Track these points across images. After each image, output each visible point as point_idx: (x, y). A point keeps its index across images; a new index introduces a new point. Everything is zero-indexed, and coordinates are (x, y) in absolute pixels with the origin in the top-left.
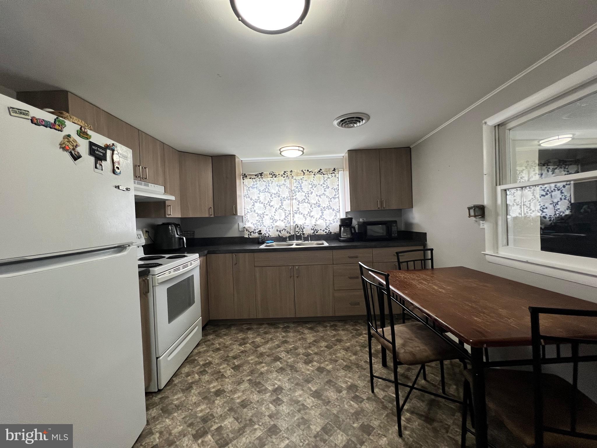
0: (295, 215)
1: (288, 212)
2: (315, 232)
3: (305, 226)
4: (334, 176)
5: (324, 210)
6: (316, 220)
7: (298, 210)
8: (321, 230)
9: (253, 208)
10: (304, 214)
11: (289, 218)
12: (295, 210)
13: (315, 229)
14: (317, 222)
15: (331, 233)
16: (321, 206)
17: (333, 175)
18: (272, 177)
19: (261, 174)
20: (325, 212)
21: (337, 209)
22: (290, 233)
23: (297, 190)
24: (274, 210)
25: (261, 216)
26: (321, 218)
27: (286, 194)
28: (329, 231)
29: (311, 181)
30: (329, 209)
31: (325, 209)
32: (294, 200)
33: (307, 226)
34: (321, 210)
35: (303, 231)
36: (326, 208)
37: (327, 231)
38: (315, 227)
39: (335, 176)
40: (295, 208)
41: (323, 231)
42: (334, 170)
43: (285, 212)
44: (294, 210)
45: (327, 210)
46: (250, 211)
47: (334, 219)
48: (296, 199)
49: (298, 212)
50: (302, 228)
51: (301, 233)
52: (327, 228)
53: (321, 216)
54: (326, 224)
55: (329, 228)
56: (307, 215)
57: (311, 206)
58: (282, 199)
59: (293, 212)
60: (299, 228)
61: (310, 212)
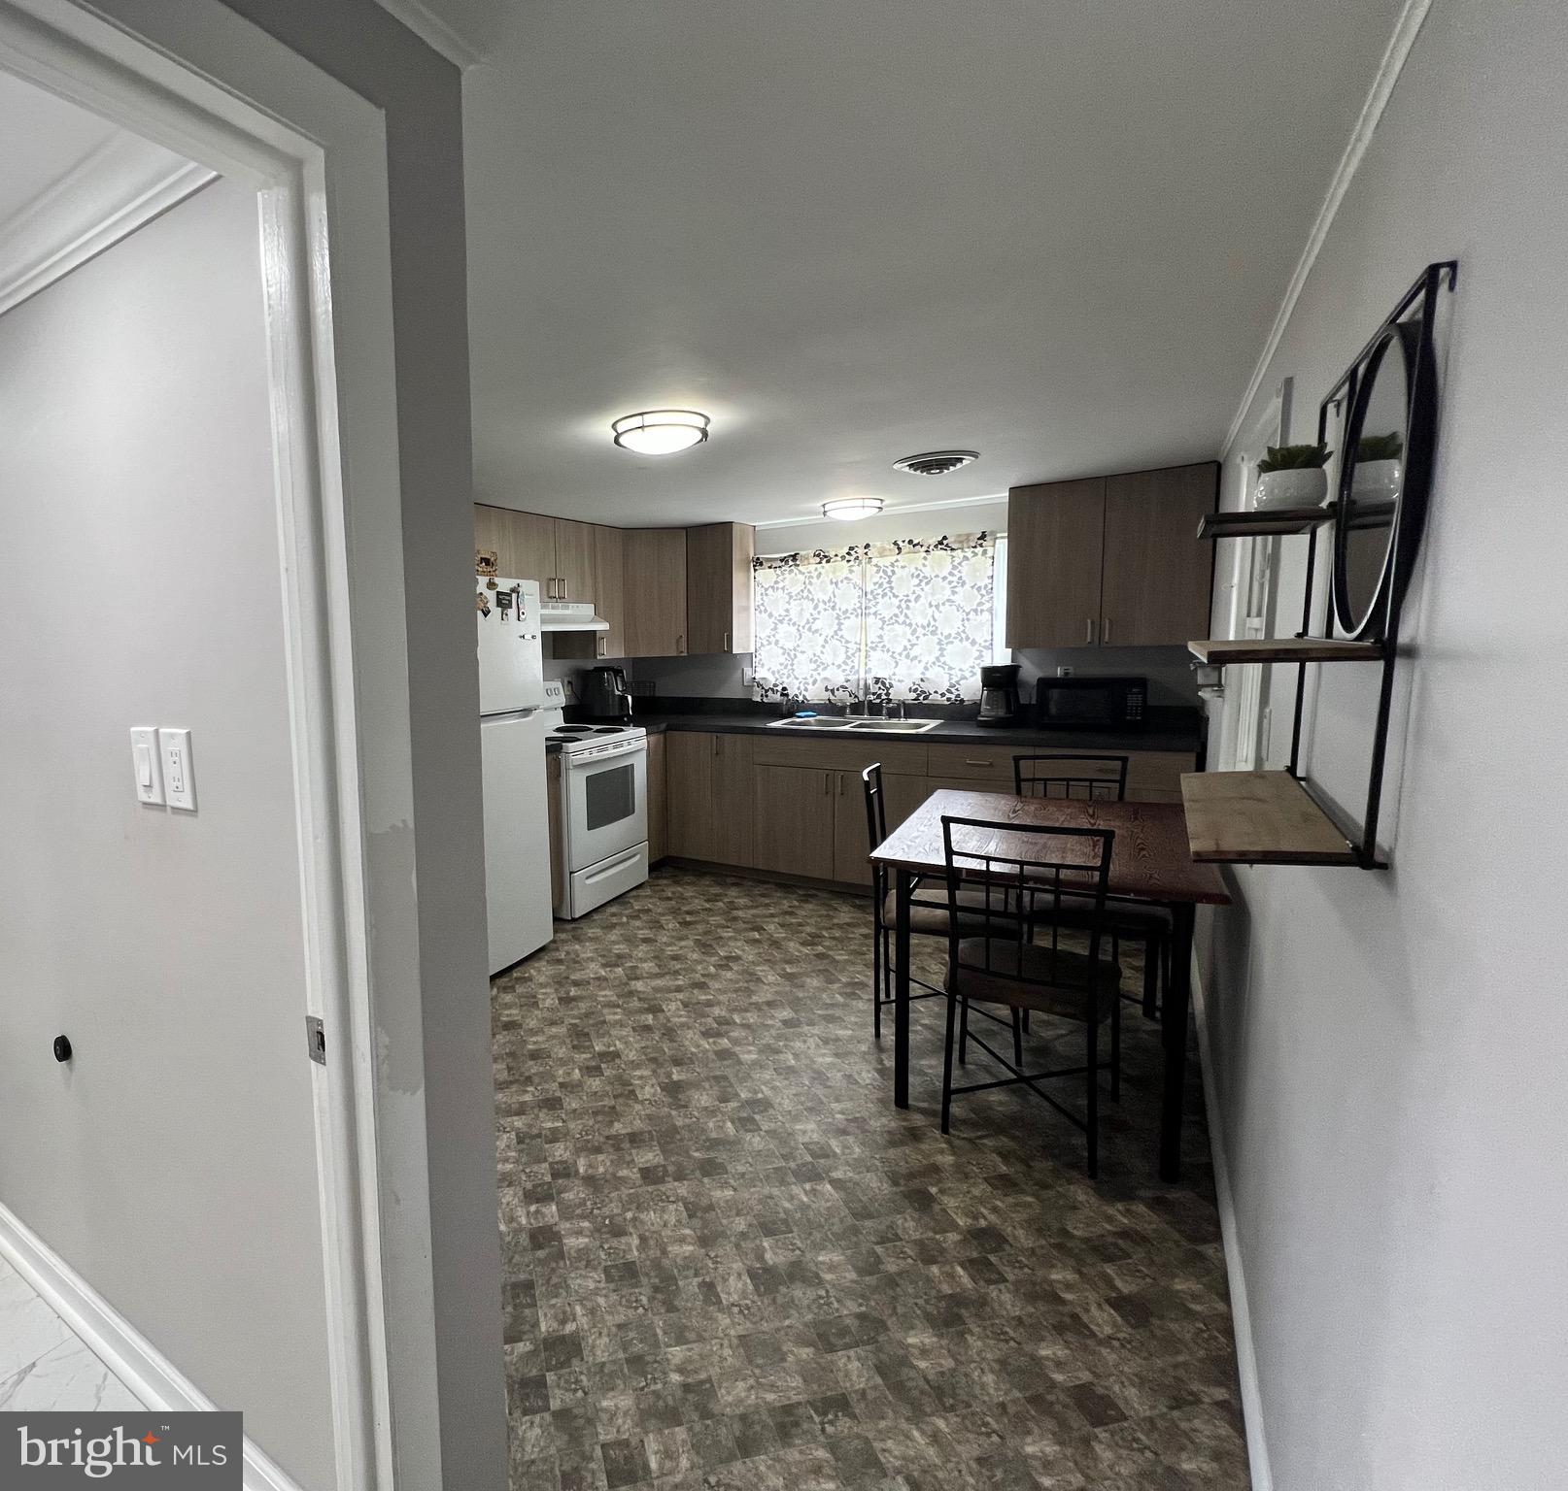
0: (872, 653)
1: (855, 647)
2: (921, 698)
3: (893, 682)
4: (980, 553)
5: (947, 644)
6: (926, 668)
7: (879, 643)
8: (936, 692)
9: (774, 636)
10: (893, 653)
11: (856, 660)
12: (872, 642)
13: (920, 689)
14: (927, 672)
15: (962, 701)
16: (939, 632)
17: (979, 550)
18: (820, 563)
19: (794, 557)
20: (949, 648)
21: (986, 641)
22: (856, 697)
23: (880, 591)
24: (821, 641)
25: (791, 655)
26: (937, 664)
27: (849, 599)
28: (958, 696)
29: (917, 569)
30: (961, 640)
32: (872, 617)
33: (899, 681)
34: (940, 643)
35: (888, 694)
36: (954, 638)
37: (953, 697)
38: (921, 684)
39: (985, 552)
40: (873, 637)
41: (943, 695)
42: (983, 537)
43: (848, 645)
44: (869, 642)
45: (957, 642)
46: (765, 643)
47: (973, 667)
48: (875, 614)
49: (880, 645)
50: (888, 685)
51: (884, 697)
52: (953, 690)
53: (938, 659)
54: (950, 679)
55: (957, 689)
56: (900, 654)
57: (914, 632)
58: (840, 613)
59: (866, 645)
60: (880, 685)
61: (909, 647)
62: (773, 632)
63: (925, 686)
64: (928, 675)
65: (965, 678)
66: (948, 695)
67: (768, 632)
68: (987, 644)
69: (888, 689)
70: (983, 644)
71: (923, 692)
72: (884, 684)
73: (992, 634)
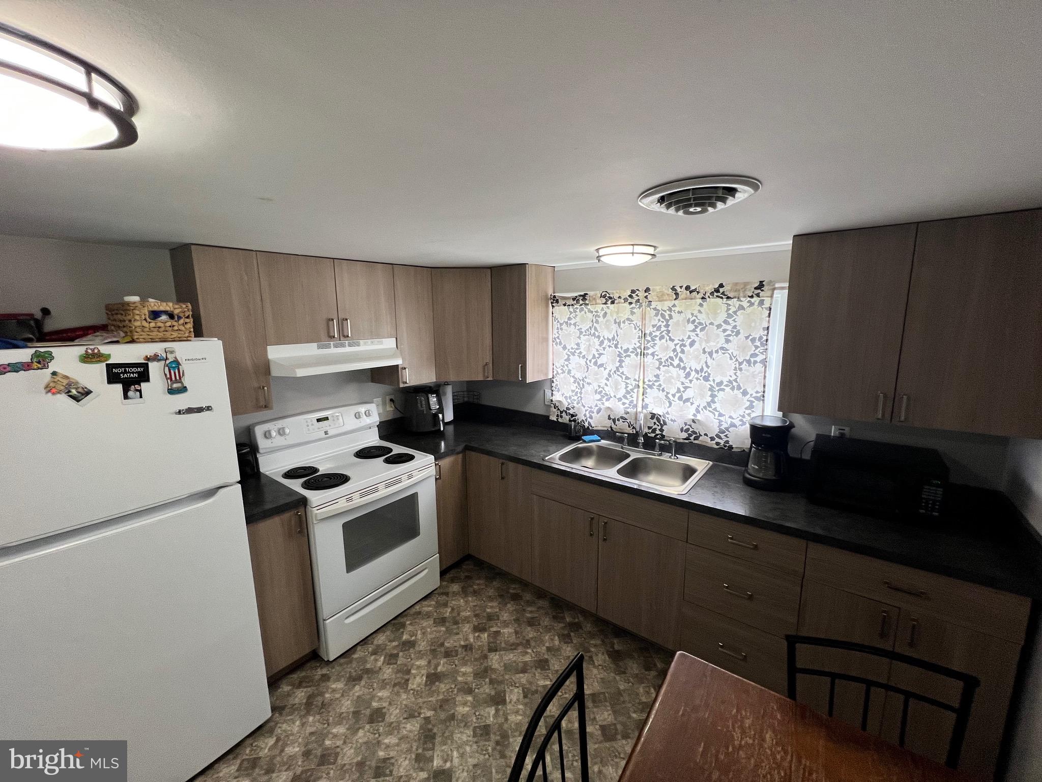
0: (649, 390)
1: (634, 383)
2: (692, 438)
3: (667, 420)
4: (756, 304)
5: (718, 391)
6: (698, 411)
7: (656, 381)
8: (706, 435)
9: (567, 365)
10: (668, 393)
11: (635, 395)
12: (649, 381)
13: (691, 430)
14: (698, 415)
15: (731, 447)
16: (711, 379)
17: (756, 300)
18: (606, 303)
19: (584, 297)
20: (721, 395)
21: (757, 392)
22: (634, 428)
23: (658, 333)
24: (606, 373)
25: (581, 383)
26: (709, 408)
27: (631, 340)
28: (727, 442)
29: (692, 314)
30: (733, 389)
32: (650, 357)
33: (672, 420)
34: (711, 389)
35: (661, 430)
36: (727, 386)
37: (722, 442)
38: (693, 424)
39: (761, 303)
40: (650, 376)
41: (712, 439)
42: (761, 286)
43: (628, 381)
44: (646, 380)
45: (728, 389)
46: (560, 371)
47: (743, 416)
48: (653, 354)
49: (657, 384)
50: (662, 422)
51: (658, 432)
52: (722, 435)
53: (709, 404)
54: (720, 425)
55: (726, 436)
56: (674, 396)
57: (688, 375)
58: (622, 352)
59: (644, 383)
60: (655, 420)
61: (682, 389)
62: (566, 363)
63: (696, 427)
64: (699, 417)
65: (735, 426)
66: (717, 440)
67: (562, 361)
68: (759, 395)
69: (662, 426)
70: (755, 395)
71: (694, 432)
72: (658, 420)
73: (764, 386)
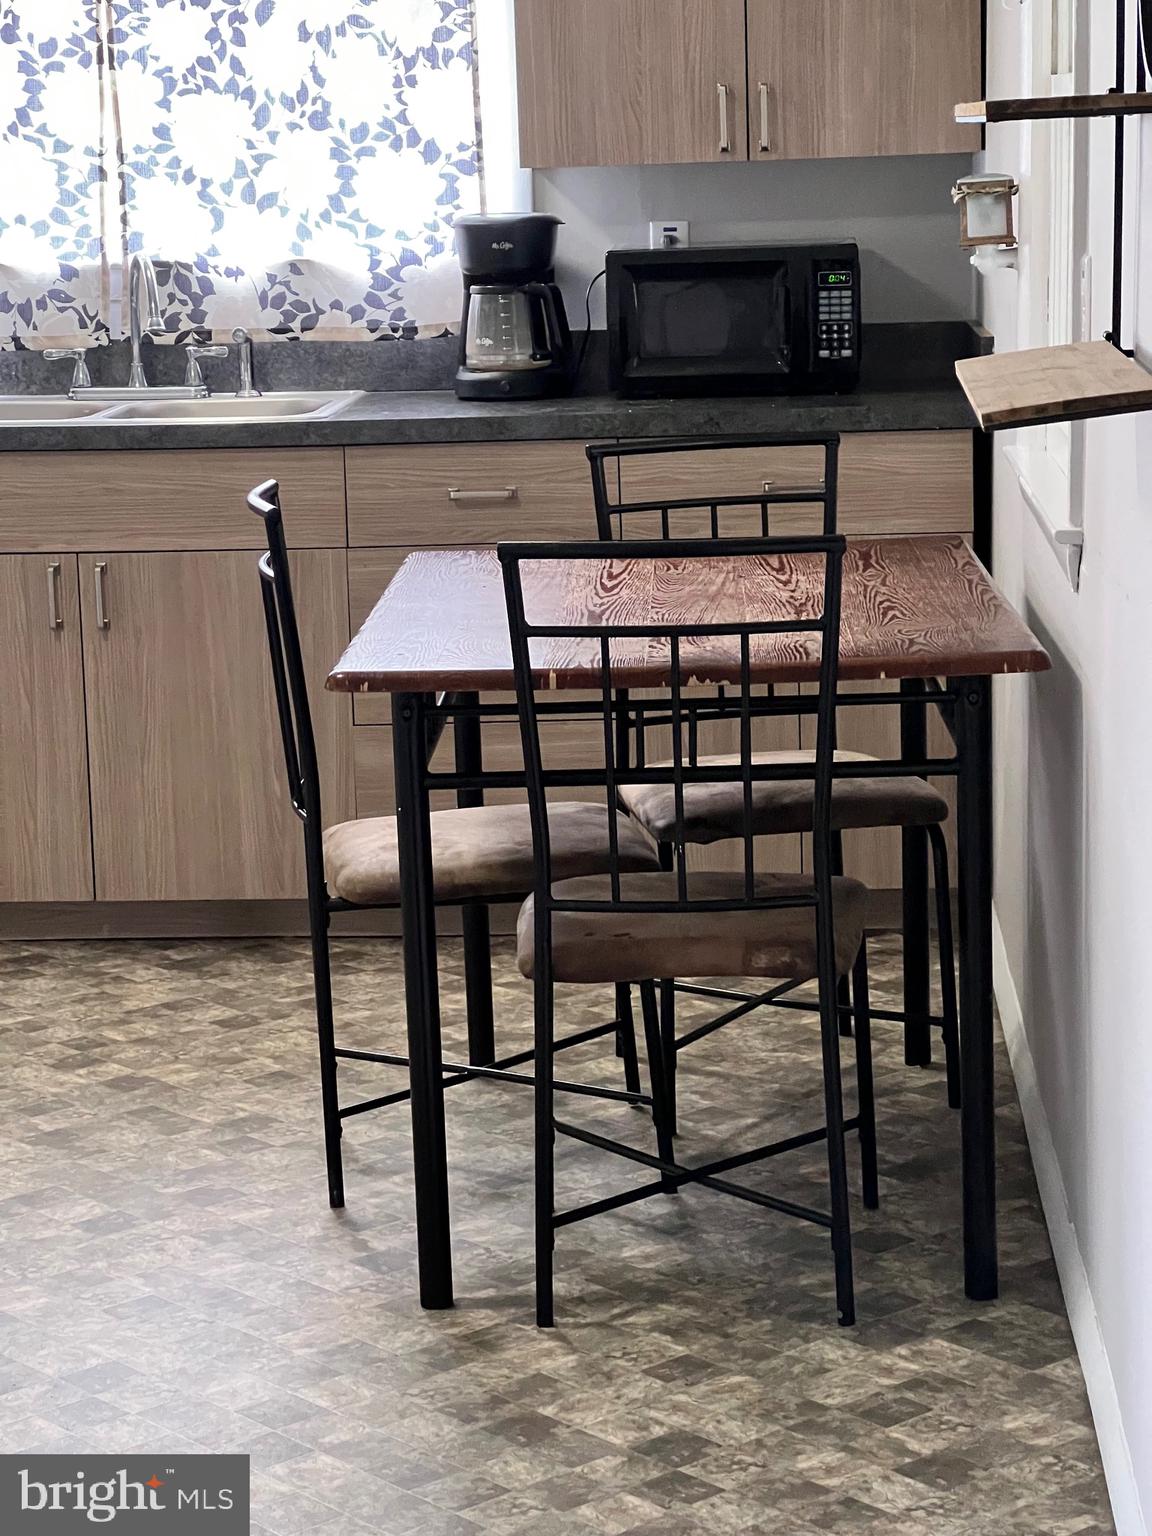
0: (139, 184)
1: (86, 163)
2: (296, 325)
3: (212, 276)
5: (359, 154)
6: (304, 232)
7: (160, 149)
8: (336, 305)
10: (205, 183)
11: (92, 206)
12: (138, 149)
13: (290, 298)
14: (306, 245)
15: (412, 330)
16: (333, 119)
20: (363, 166)
21: (462, 148)
22: (100, 326)
26: (335, 216)
28: (399, 314)
30: (397, 145)
31: (368, 142)
32: (132, 65)
33: (229, 273)
34: (338, 152)
35: (197, 316)
36: (379, 137)
37: (384, 317)
38: (293, 279)
40: (138, 134)
41: (356, 313)
43: (63, 157)
44: (127, 149)
45: (383, 147)
47: (435, 227)
48: (142, 56)
49: (164, 158)
50: (196, 288)
51: (185, 325)
52: (384, 296)
53: (336, 202)
54: (375, 264)
55: (394, 295)
56: (227, 188)
57: (261, 119)
58: (34, 54)
59: (121, 157)
60: (171, 287)
61: (251, 165)
63: (305, 289)
64: (311, 252)
65: (416, 260)
66: (372, 313)
68: (467, 155)
69: (197, 300)
70: (457, 156)
71: (301, 306)
72: (183, 283)
73: (478, 126)
